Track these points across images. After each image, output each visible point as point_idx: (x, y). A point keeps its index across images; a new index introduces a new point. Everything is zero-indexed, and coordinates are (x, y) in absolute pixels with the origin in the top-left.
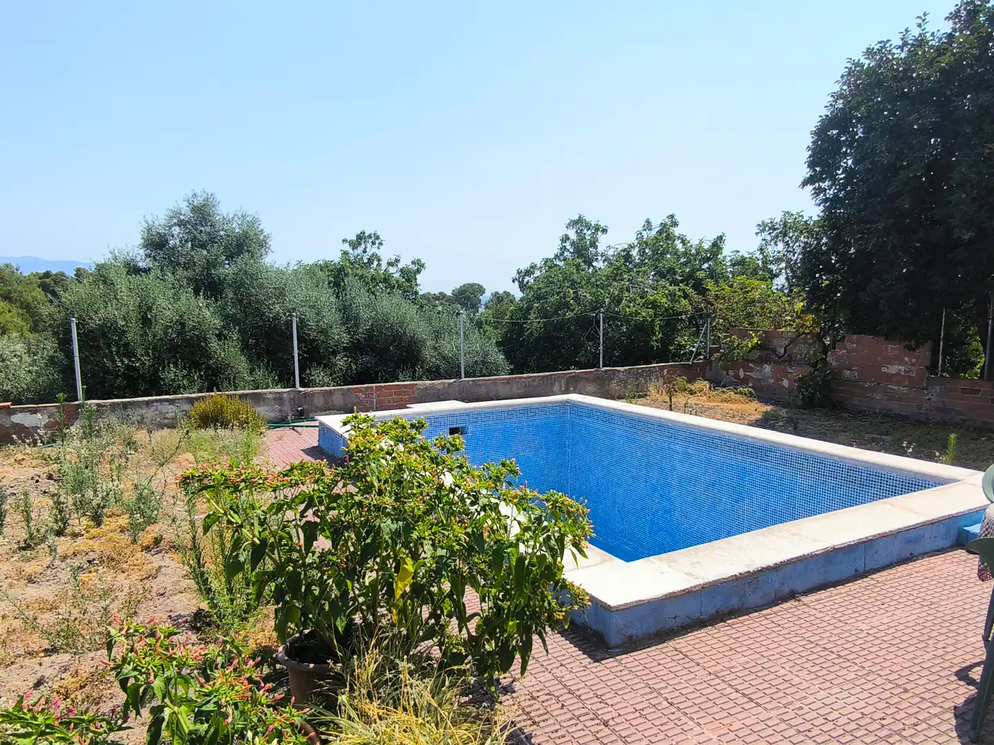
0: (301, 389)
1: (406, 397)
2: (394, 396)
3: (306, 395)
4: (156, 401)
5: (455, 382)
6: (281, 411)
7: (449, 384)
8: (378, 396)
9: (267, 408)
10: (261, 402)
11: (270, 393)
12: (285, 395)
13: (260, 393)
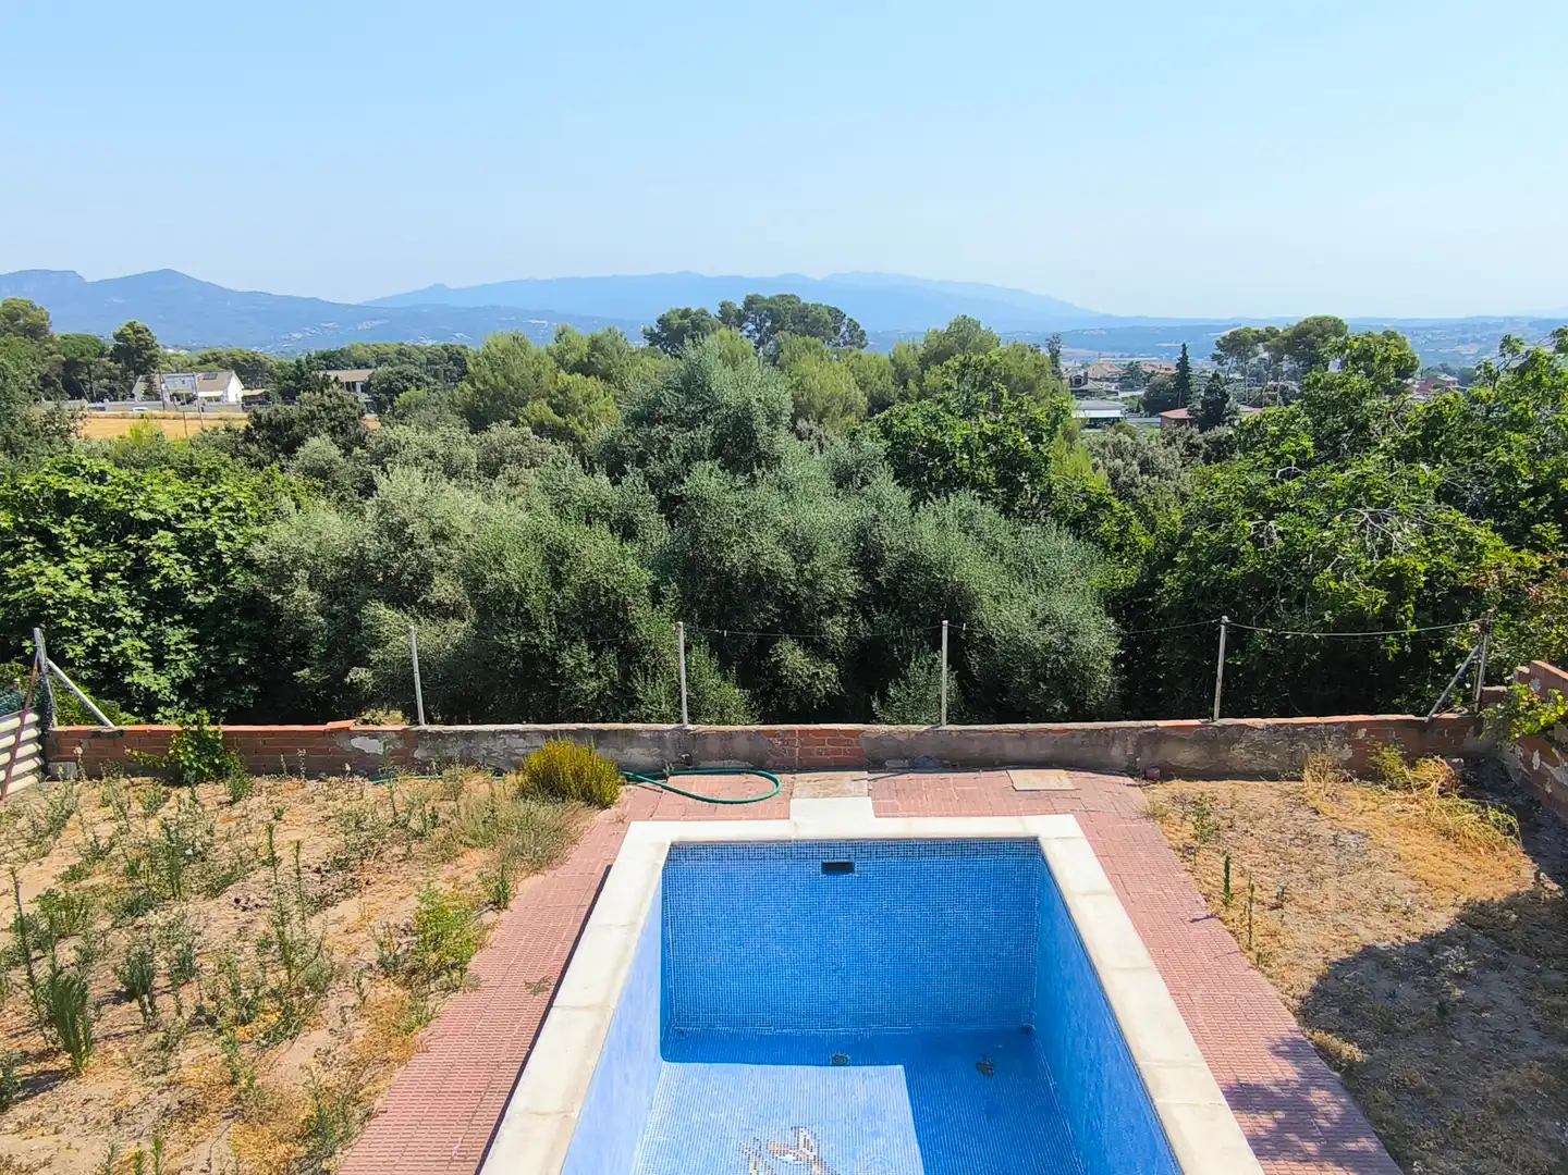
0: (690, 727)
1: (847, 748)
2: (827, 746)
3: (695, 735)
4: (504, 732)
5: (927, 731)
6: (661, 755)
7: (918, 734)
8: (802, 744)
9: (641, 751)
10: (635, 743)
11: (647, 731)
12: (667, 735)
13: (633, 731)
